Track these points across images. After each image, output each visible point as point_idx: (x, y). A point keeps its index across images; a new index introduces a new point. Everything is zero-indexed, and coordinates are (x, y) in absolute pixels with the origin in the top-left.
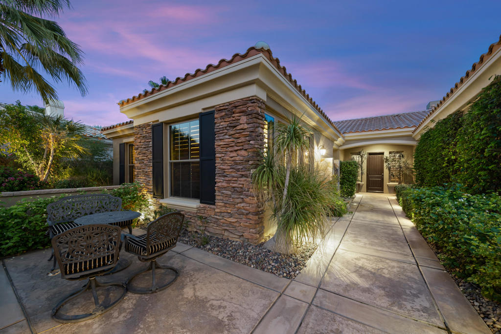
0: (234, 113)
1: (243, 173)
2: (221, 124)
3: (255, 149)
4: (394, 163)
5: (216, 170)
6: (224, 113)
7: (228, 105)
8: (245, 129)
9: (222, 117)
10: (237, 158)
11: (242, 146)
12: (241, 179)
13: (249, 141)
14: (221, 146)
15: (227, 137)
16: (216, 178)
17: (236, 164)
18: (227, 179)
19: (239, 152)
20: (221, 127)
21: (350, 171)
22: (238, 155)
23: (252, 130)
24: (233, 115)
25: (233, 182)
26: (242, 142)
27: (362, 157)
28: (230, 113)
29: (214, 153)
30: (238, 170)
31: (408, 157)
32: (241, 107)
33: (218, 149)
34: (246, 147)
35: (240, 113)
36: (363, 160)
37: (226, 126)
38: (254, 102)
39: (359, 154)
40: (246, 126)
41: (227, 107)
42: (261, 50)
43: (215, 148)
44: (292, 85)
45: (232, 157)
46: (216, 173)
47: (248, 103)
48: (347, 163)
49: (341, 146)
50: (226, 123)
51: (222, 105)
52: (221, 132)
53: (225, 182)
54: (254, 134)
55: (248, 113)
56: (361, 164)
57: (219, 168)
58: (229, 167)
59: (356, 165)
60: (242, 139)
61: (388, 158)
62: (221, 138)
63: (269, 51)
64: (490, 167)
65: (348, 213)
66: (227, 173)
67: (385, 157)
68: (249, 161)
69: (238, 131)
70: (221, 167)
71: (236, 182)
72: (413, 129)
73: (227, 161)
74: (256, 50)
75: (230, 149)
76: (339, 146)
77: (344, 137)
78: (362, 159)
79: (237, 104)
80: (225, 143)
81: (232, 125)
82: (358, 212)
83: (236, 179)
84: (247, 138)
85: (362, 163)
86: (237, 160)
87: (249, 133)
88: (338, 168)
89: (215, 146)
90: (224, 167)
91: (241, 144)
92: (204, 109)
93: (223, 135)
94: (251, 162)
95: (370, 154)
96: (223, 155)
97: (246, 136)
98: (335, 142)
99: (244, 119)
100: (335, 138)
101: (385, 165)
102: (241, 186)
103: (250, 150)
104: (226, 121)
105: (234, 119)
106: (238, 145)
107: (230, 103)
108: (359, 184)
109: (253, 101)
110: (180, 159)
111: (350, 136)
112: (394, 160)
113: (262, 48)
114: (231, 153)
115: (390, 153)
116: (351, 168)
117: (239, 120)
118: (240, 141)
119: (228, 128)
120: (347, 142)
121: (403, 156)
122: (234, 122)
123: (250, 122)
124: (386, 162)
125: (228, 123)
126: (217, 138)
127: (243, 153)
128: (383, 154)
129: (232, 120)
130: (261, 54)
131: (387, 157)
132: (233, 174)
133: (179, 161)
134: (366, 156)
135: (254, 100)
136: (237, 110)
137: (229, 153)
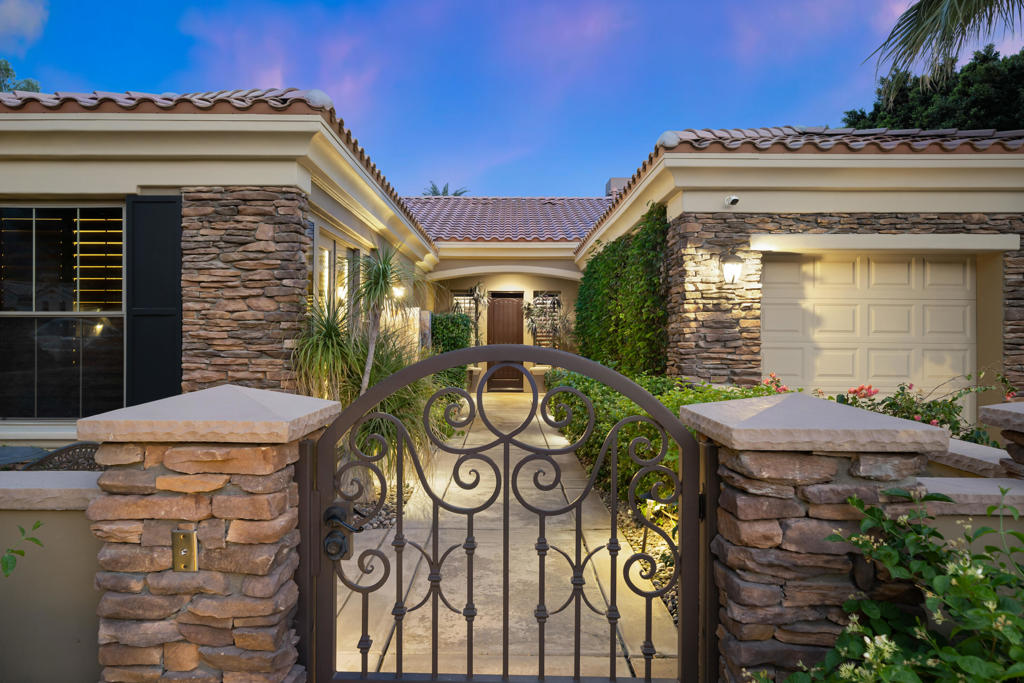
0: (239, 213)
1: (264, 348)
2: (202, 232)
3: (295, 298)
4: (543, 318)
5: (184, 340)
6: (210, 210)
7: (221, 192)
8: (271, 252)
9: (203, 218)
10: (249, 314)
11: (262, 288)
12: (259, 361)
13: (281, 279)
14: (203, 284)
15: (221, 265)
16: (183, 359)
17: (246, 327)
18: (219, 361)
19: (254, 302)
20: (200, 239)
21: (453, 338)
22: (249, 307)
23: (286, 257)
24: (238, 218)
25: (235, 367)
26: (260, 280)
27: (477, 301)
28: (229, 212)
29: (176, 298)
30: (250, 342)
31: (568, 306)
32: (260, 203)
33: (188, 290)
34: (273, 291)
35: (255, 215)
36: (480, 308)
37: (218, 239)
38: (293, 200)
39: (470, 293)
40: (272, 247)
41: (219, 196)
42: (320, 110)
43: (181, 288)
44: (347, 150)
45: (232, 312)
46: (184, 347)
47: (277, 198)
48: (448, 318)
49: (430, 272)
50: (216, 232)
51: (205, 189)
52: (202, 251)
53: (211, 368)
54: (292, 266)
55: (277, 220)
56: (473, 318)
57: (193, 337)
58: (225, 335)
59: (465, 323)
60: (262, 274)
61: (531, 307)
62: (202, 265)
63: (332, 112)
64: (648, 336)
65: (455, 435)
66: (219, 348)
67: (525, 305)
68: (279, 322)
69: (252, 255)
70: (202, 333)
71: (244, 368)
72: (575, 245)
73: (218, 321)
74: (310, 106)
75: (228, 293)
76: (426, 273)
77: (436, 251)
78: (477, 308)
79: (249, 194)
80: (215, 279)
81: (235, 239)
82: (473, 432)
83: (246, 361)
84: (276, 272)
85: (477, 319)
86: (248, 318)
87: (279, 262)
88: (428, 332)
89: (183, 284)
90: (212, 335)
91: (259, 284)
92: (143, 187)
93: (206, 258)
94: (284, 325)
95: (495, 295)
96: (207, 306)
97: (272, 268)
98: (418, 263)
99: (266, 230)
100: (419, 255)
101: (526, 322)
102: (260, 375)
103: (282, 299)
104: (217, 227)
105: (240, 226)
106: (252, 284)
107: (228, 189)
108: (471, 372)
109: (289, 196)
110: (36, 310)
111: (451, 248)
112: (543, 312)
113: (323, 108)
114: (231, 303)
115: (536, 294)
116: (456, 331)
117: (255, 230)
118: (257, 277)
119: (222, 244)
120: (444, 263)
121: (559, 304)
122: (241, 232)
123: (281, 240)
124: (528, 317)
125: (222, 232)
126: (187, 265)
127: (264, 303)
128: (520, 295)
129: (235, 229)
130: (319, 117)
131: (529, 304)
132: (237, 350)
133: (34, 313)
134: (486, 299)
135: (290, 193)
136: (250, 209)
137: (225, 302)
